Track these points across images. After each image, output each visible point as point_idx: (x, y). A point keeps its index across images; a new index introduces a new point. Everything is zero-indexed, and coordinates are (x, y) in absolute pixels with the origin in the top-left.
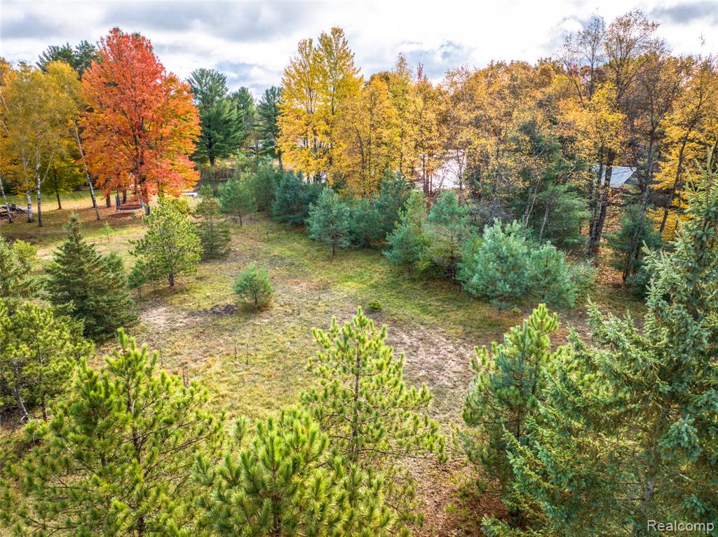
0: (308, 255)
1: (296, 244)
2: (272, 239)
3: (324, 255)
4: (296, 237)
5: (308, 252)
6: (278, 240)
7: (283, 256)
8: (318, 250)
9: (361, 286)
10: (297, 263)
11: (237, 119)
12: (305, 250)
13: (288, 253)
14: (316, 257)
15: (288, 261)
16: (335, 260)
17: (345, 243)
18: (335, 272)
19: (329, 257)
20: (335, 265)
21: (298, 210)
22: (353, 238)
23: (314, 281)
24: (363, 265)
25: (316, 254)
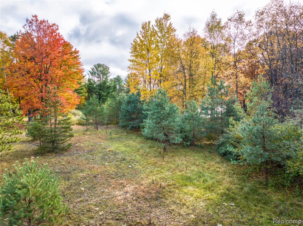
0: (141, 150)
1: (132, 142)
2: (114, 138)
3: (156, 151)
4: (134, 137)
5: (141, 148)
6: (119, 139)
7: (117, 151)
8: (150, 147)
9: (208, 195)
10: (128, 159)
11: (113, 86)
12: (139, 147)
13: (123, 149)
14: (148, 152)
15: (120, 156)
16: (166, 156)
17: (178, 139)
18: (168, 170)
19: (160, 153)
20: (167, 162)
21: (137, 118)
22: (183, 135)
23: (143, 182)
24: (197, 163)
25: (148, 151)
